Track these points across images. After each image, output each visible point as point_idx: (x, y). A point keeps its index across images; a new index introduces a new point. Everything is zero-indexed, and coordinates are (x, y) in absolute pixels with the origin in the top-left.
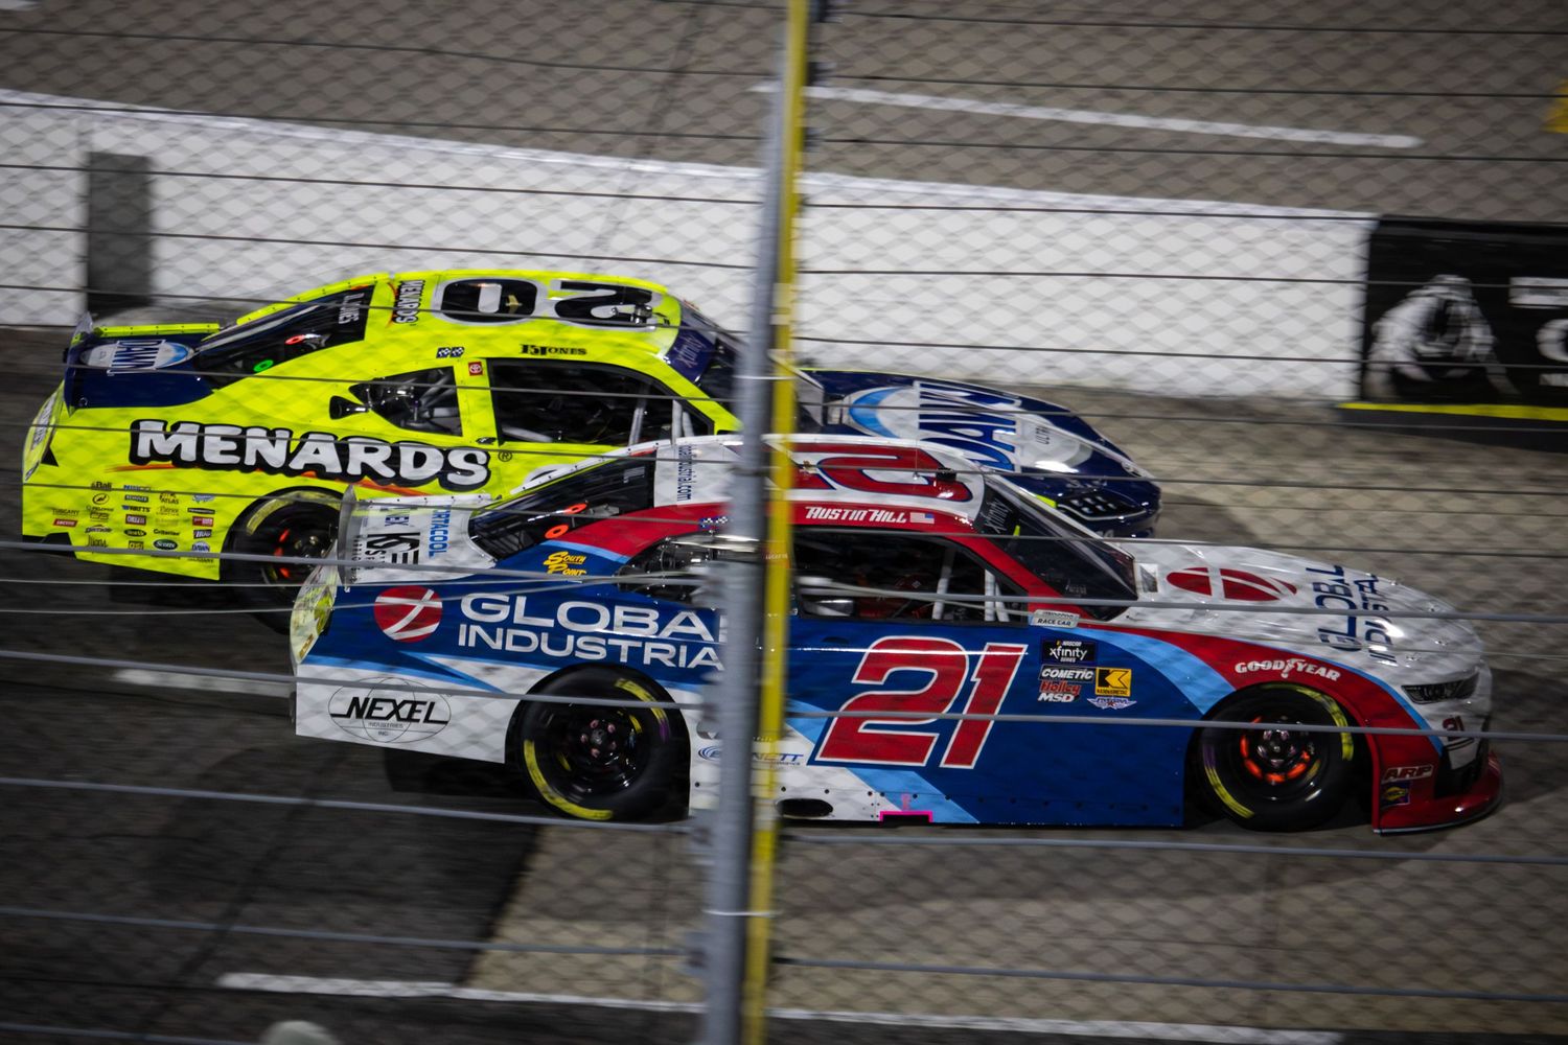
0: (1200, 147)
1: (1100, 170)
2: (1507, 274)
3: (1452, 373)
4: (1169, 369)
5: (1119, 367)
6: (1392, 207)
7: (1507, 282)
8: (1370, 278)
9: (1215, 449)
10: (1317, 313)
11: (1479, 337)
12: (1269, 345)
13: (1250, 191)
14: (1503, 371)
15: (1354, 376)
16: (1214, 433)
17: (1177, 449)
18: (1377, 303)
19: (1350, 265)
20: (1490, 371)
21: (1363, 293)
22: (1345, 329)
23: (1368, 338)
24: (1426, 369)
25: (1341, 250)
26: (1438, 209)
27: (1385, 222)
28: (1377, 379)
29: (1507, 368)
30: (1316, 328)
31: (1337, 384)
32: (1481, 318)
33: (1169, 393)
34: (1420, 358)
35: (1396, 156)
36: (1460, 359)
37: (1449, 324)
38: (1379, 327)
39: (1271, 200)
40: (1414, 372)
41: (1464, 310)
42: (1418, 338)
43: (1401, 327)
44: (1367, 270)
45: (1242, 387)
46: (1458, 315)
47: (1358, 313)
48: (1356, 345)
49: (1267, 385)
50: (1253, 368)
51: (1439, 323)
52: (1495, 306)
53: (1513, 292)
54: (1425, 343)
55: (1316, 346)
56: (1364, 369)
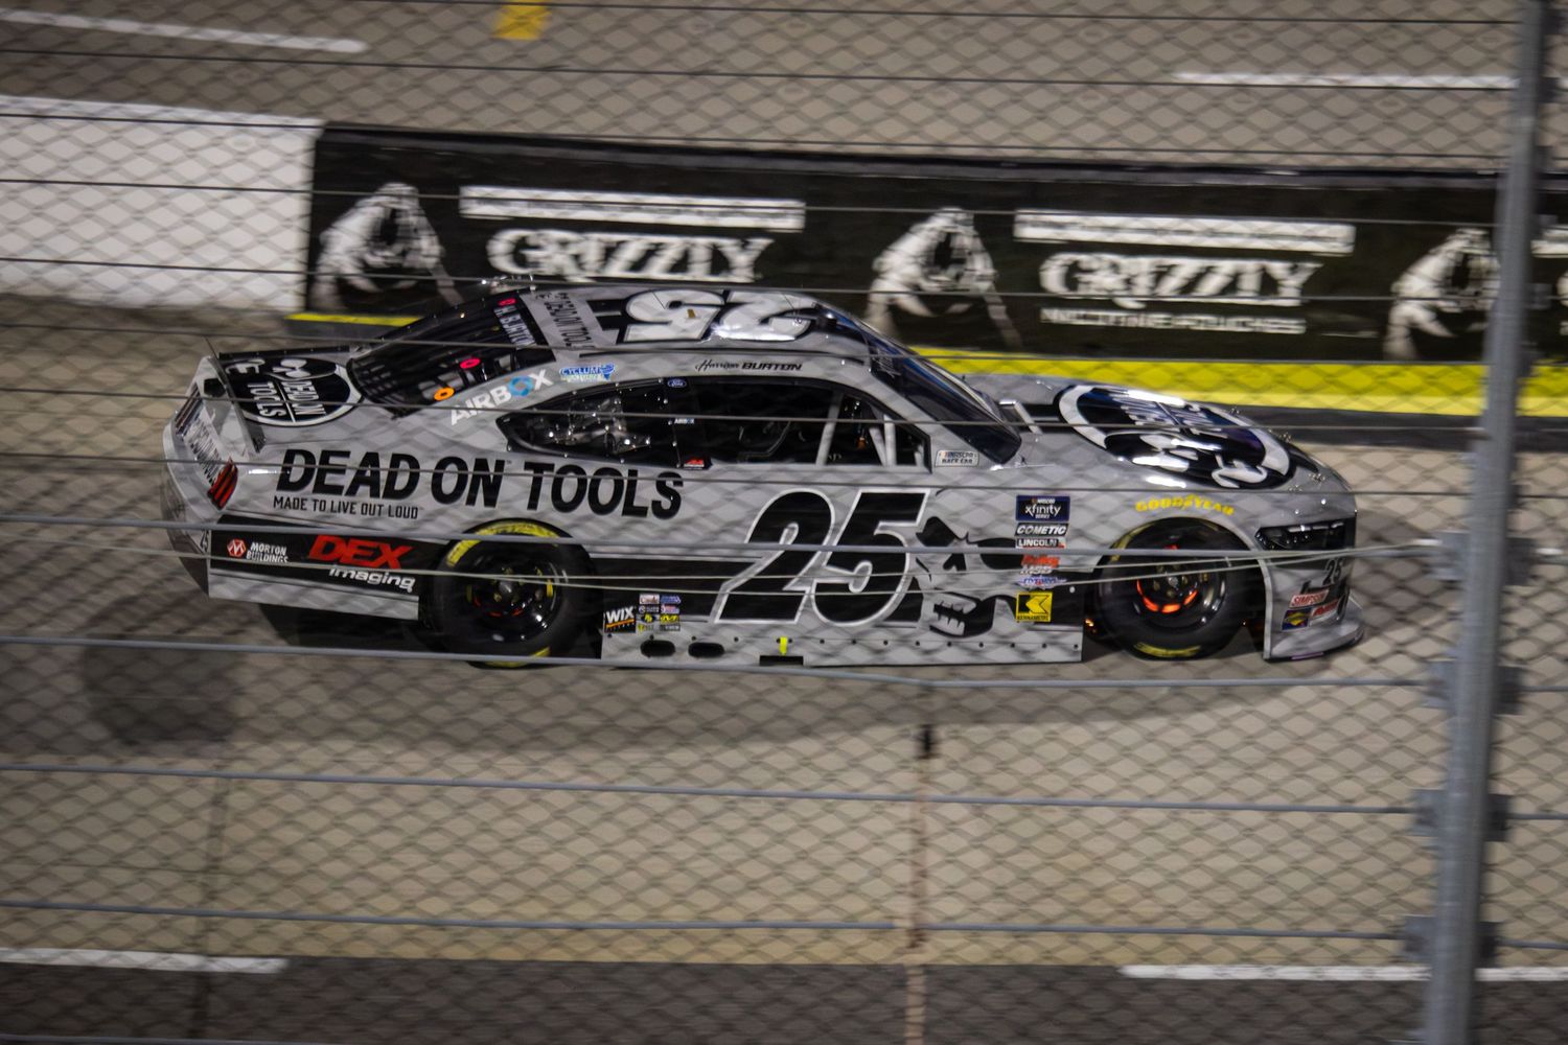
0: (145, 50)
1: (40, 73)
2: (454, 185)
3: (403, 284)
4: (112, 279)
5: (59, 276)
6: (339, 114)
7: (457, 192)
8: (315, 188)
9: (159, 361)
10: (263, 223)
11: (428, 249)
12: (213, 255)
13: (194, 96)
14: (451, 284)
15: (300, 288)
16: (158, 345)
17: (120, 361)
18: (323, 214)
19: (296, 174)
20: (440, 283)
21: (309, 204)
22: (293, 240)
23: (315, 248)
24: (375, 281)
25: (288, 158)
26: (388, 117)
27: (330, 129)
28: (324, 289)
29: (456, 282)
30: (262, 239)
31: (284, 295)
32: (428, 228)
33: (111, 303)
34: (367, 268)
35: (344, 62)
36: (411, 271)
37: (399, 234)
38: (328, 237)
39: (217, 106)
40: (362, 283)
41: (413, 220)
42: (365, 249)
43: (349, 237)
44: (311, 179)
45: (186, 298)
46: (407, 225)
47: (303, 223)
48: (301, 256)
49: (212, 297)
50: (199, 278)
51: (387, 231)
52: (444, 217)
53: (464, 204)
54: (372, 253)
55: (262, 256)
56: (310, 281)
